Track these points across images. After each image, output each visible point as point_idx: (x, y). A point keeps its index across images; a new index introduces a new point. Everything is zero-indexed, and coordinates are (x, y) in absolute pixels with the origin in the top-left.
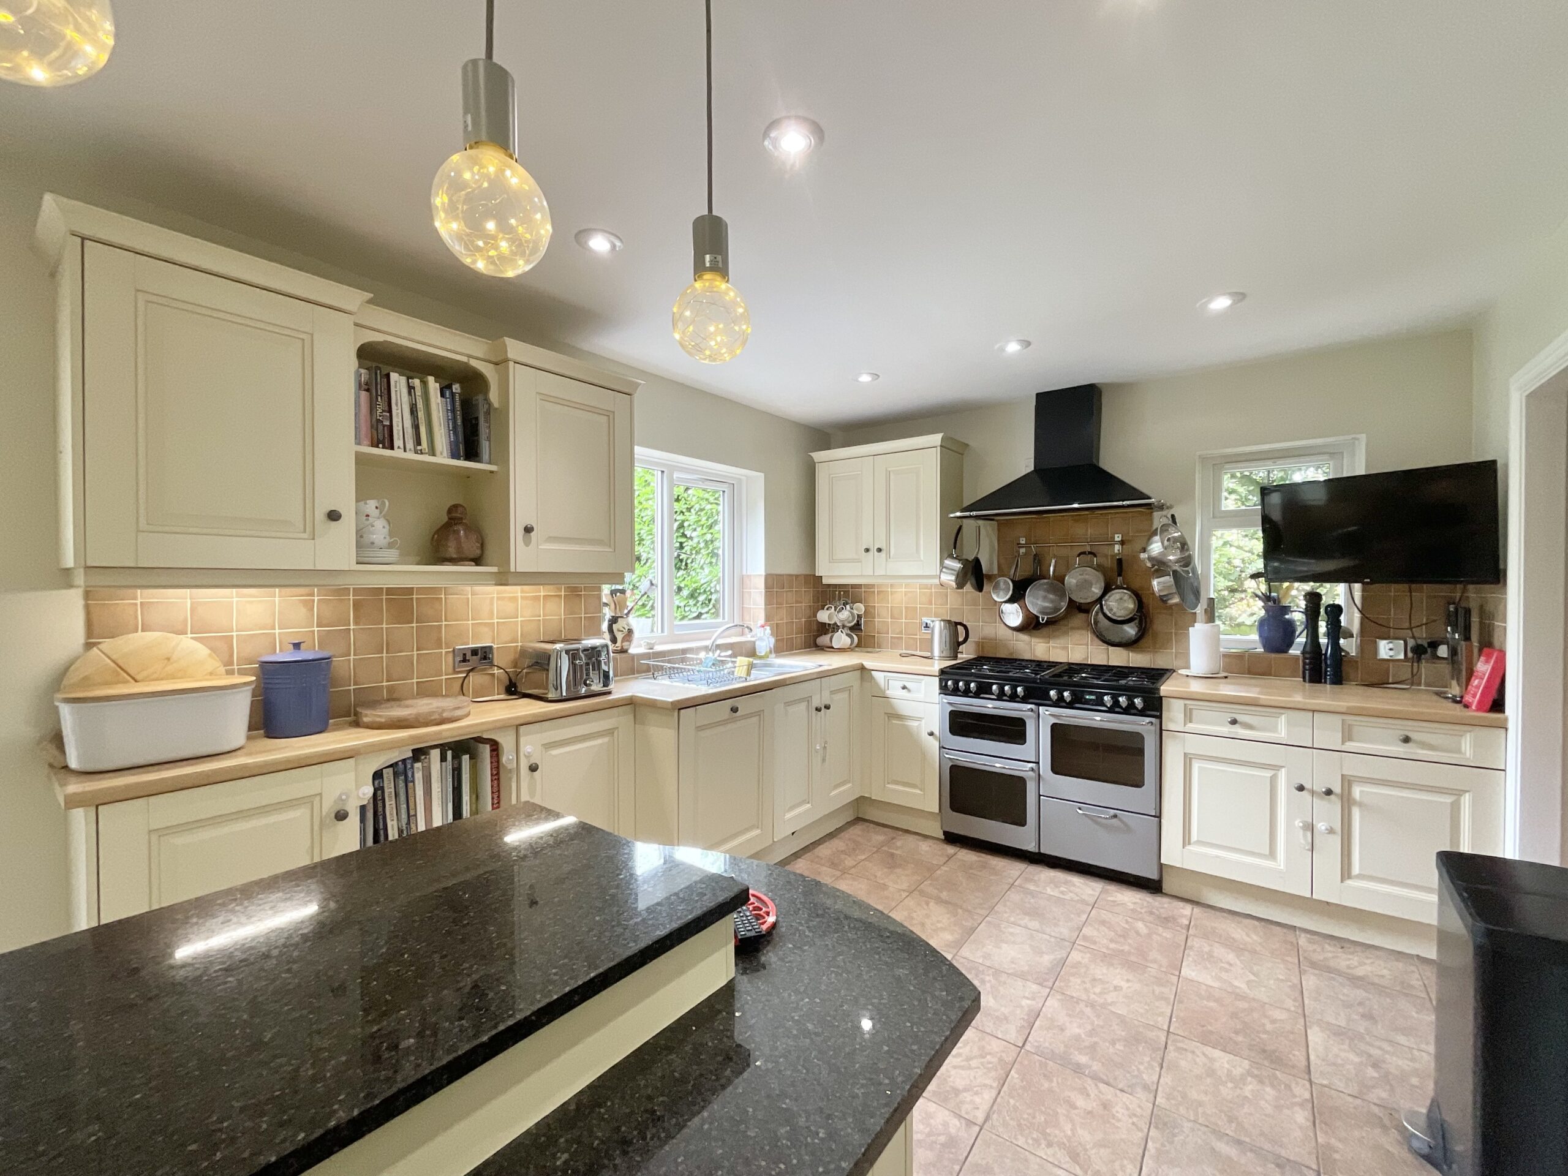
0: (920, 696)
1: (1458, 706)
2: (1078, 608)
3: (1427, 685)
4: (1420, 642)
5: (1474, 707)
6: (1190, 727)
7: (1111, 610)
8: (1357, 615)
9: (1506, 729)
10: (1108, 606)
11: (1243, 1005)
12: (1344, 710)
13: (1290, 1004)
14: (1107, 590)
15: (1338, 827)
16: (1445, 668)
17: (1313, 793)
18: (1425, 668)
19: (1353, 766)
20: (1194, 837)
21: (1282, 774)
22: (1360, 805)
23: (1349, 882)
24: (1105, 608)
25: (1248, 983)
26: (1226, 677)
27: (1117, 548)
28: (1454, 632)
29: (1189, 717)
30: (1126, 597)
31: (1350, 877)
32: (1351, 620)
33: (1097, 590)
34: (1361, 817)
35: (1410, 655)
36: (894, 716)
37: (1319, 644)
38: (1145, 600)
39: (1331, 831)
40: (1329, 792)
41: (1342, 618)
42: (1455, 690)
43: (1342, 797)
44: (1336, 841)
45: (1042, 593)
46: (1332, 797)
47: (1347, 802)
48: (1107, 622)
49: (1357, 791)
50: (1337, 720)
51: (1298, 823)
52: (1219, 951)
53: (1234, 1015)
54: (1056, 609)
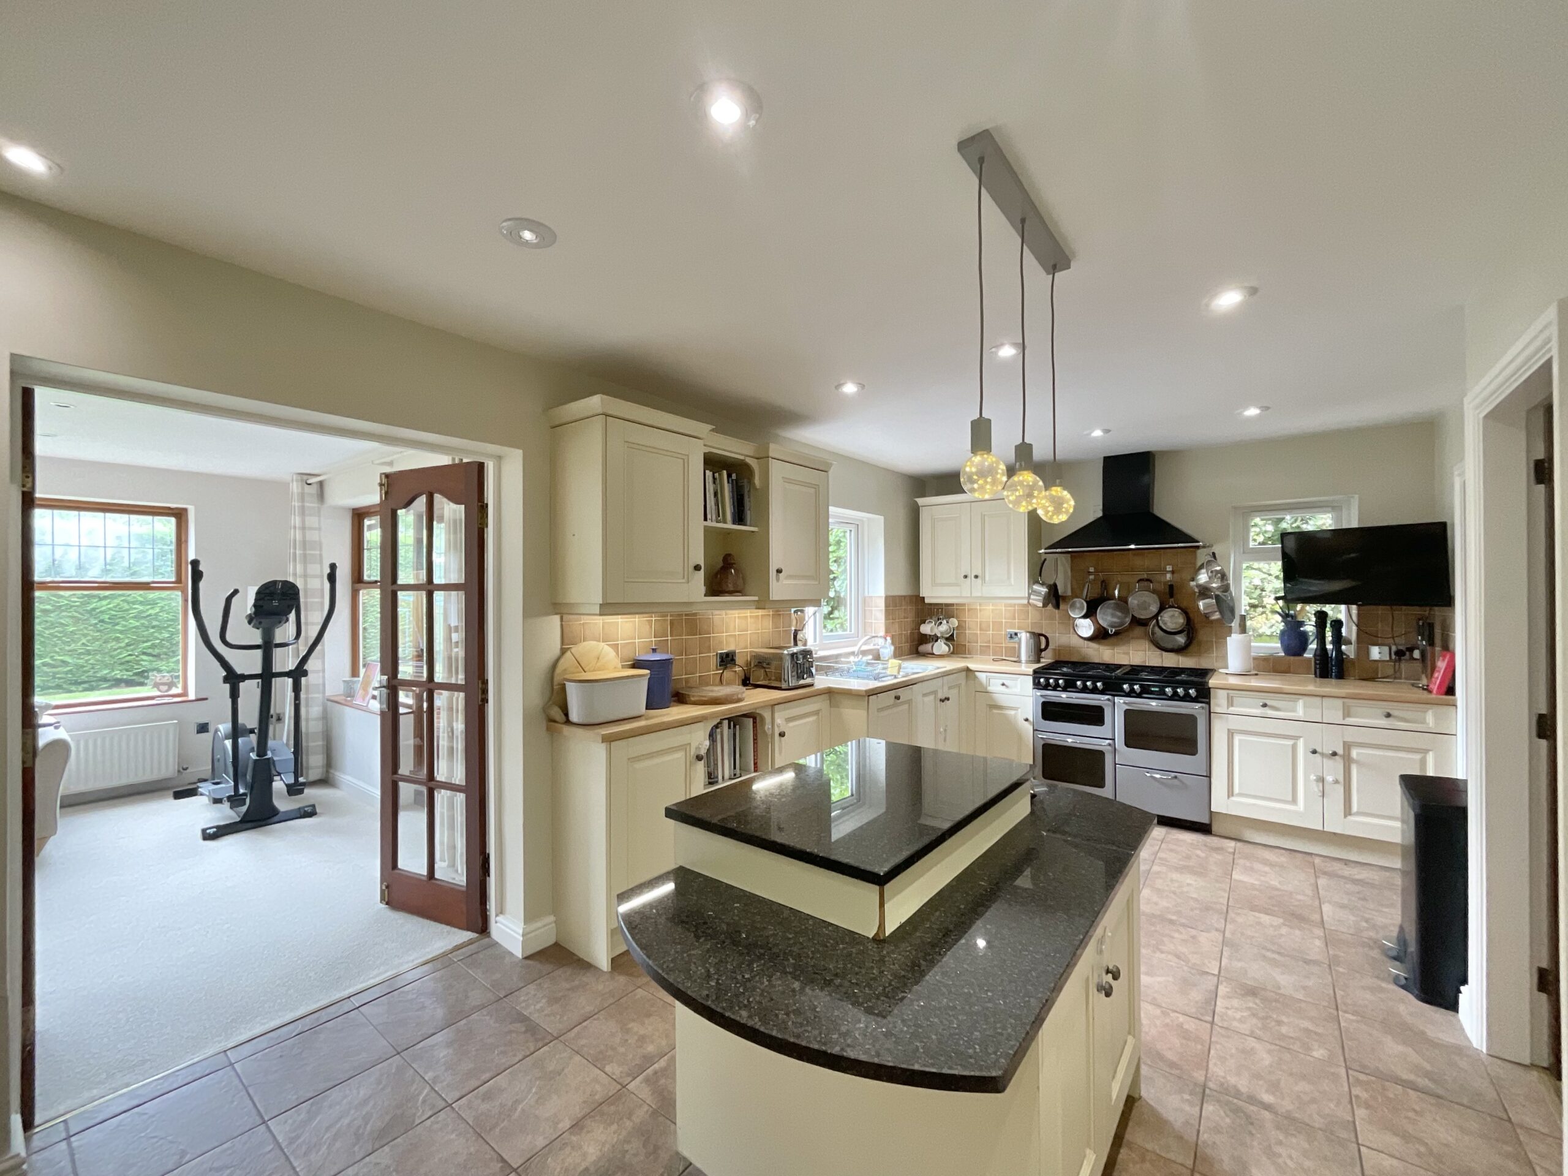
0: (1017, 690)
1: (1425, 692)
2: (1137, 622)
3: (1406, 678)
4: (1401, 648)
5: (1435, 692)
6: (1232, 710)
7: (1165, 624)
8: (1354, 628)
9: (1456, 706)
10: (1163, 621)
11: (1276, 893)
12: (1344, 695)
13: (1309, 892)
14: (1162, 609)
15: (1341, 779)
16: (1418, 666)
17: (1322, 755)
18: (1404, 666)
19: (1351, 734)
20: (1236, 790)
21: (1301, 743)
22: (1357, 762)
23: (1349, 817)
24: (1160, 622)
25: (1280, 883)
26: (1256, 675)
27: (1169, 576)
28: (1422, 640)
29: (1231, 703)
30: (1177, 614)
31: (1350, 814)
32: (1349, 631)
33: (1154, 609)
34: (1358, 771)
35: (1393, 657)
36: (995, 707)
37: (1326, 650)
38: (1191, 615)
39: (1336, 782)
40: (1334, 754)
41: (1344, 630)
42: (1424, 681)
43: (1343, 757)
44: (1340, 789)
45: (1110, 611)
46: (1337, 757)
47: (1348, 760)
48: (1161, 633)
49: (1354, 753)
50: (1339, 702)
51: (1313, 777)
52: (1258, 866)
53: (1271, 898)
54: (1122, 624)
